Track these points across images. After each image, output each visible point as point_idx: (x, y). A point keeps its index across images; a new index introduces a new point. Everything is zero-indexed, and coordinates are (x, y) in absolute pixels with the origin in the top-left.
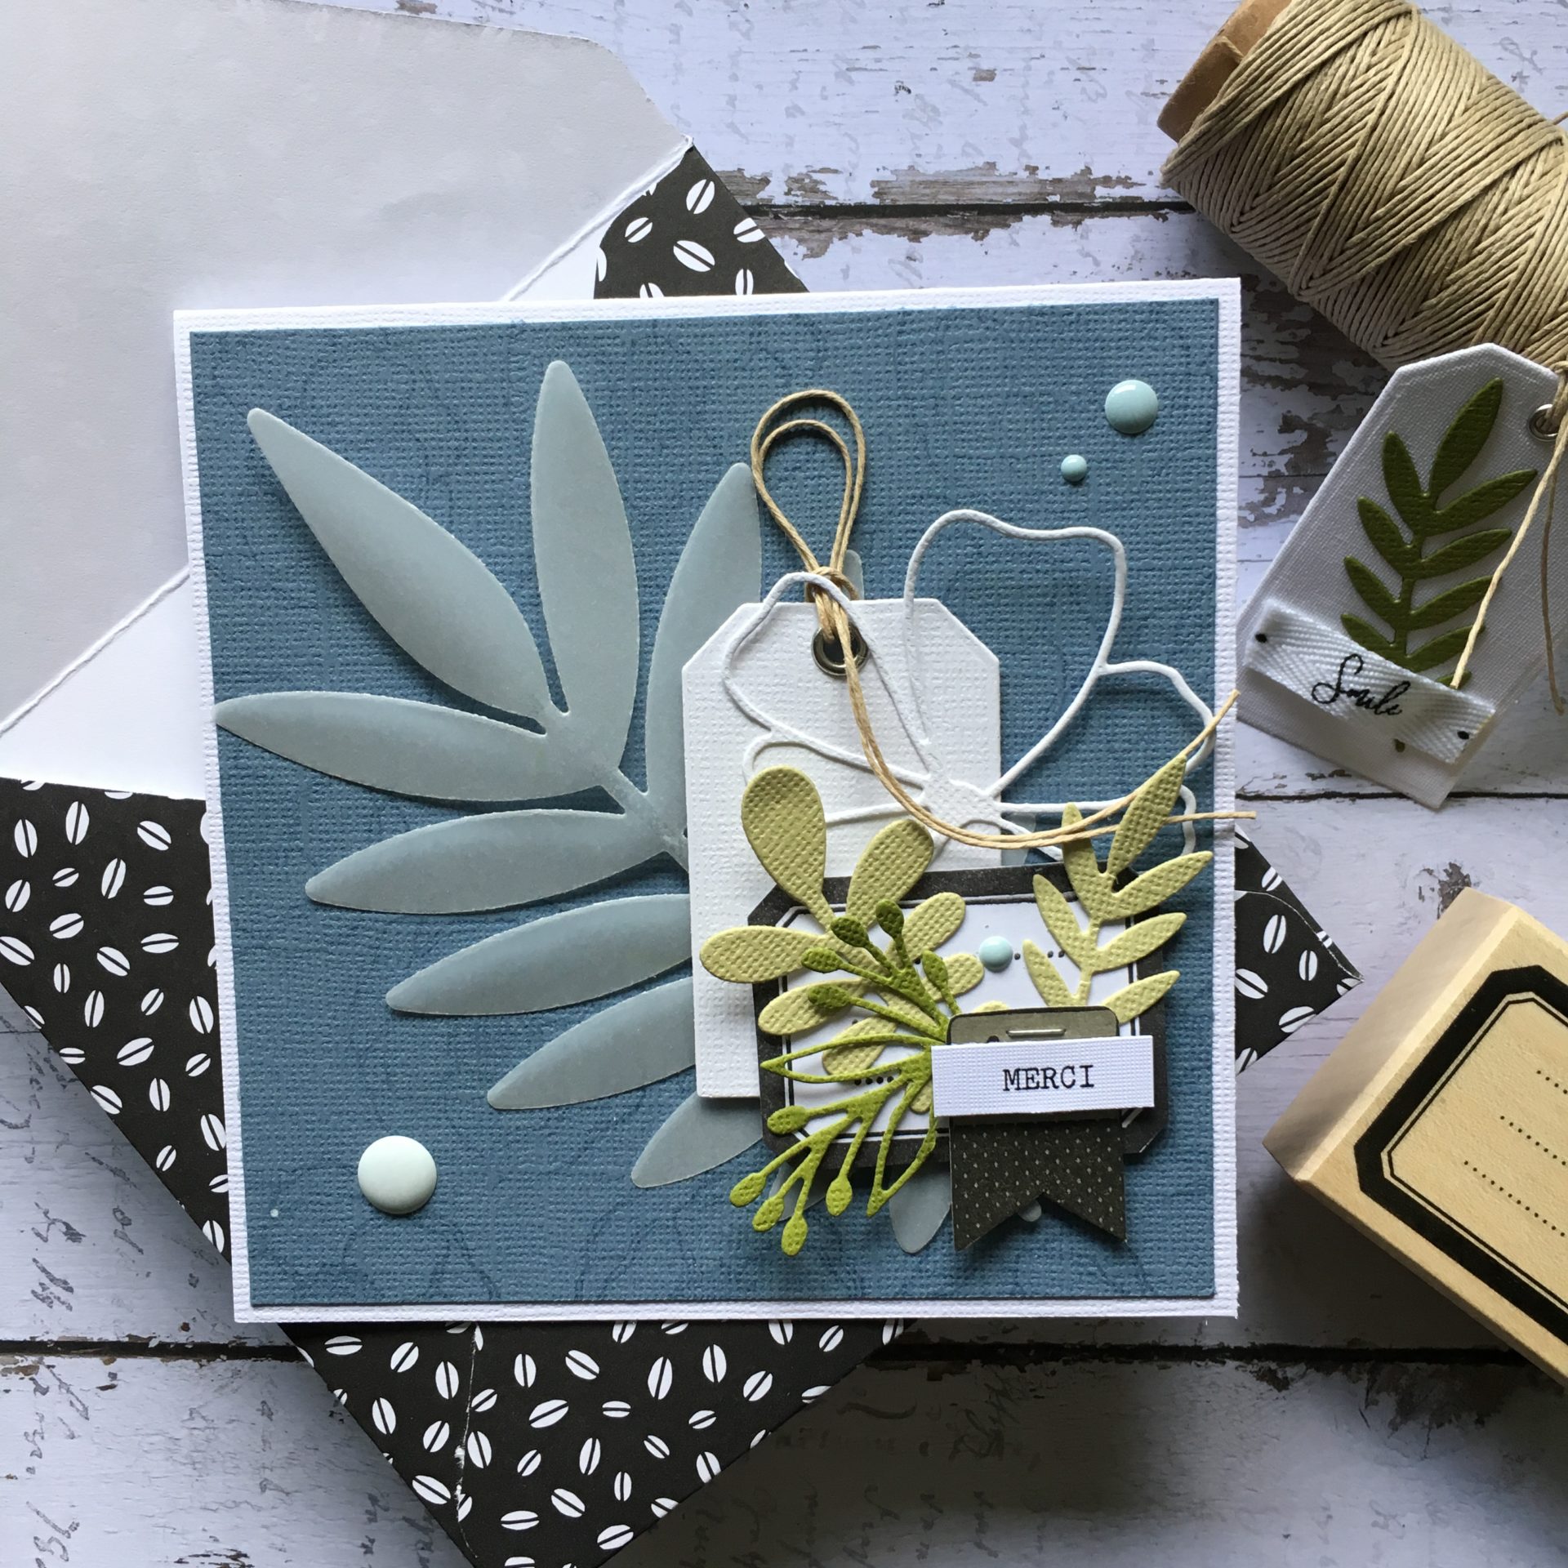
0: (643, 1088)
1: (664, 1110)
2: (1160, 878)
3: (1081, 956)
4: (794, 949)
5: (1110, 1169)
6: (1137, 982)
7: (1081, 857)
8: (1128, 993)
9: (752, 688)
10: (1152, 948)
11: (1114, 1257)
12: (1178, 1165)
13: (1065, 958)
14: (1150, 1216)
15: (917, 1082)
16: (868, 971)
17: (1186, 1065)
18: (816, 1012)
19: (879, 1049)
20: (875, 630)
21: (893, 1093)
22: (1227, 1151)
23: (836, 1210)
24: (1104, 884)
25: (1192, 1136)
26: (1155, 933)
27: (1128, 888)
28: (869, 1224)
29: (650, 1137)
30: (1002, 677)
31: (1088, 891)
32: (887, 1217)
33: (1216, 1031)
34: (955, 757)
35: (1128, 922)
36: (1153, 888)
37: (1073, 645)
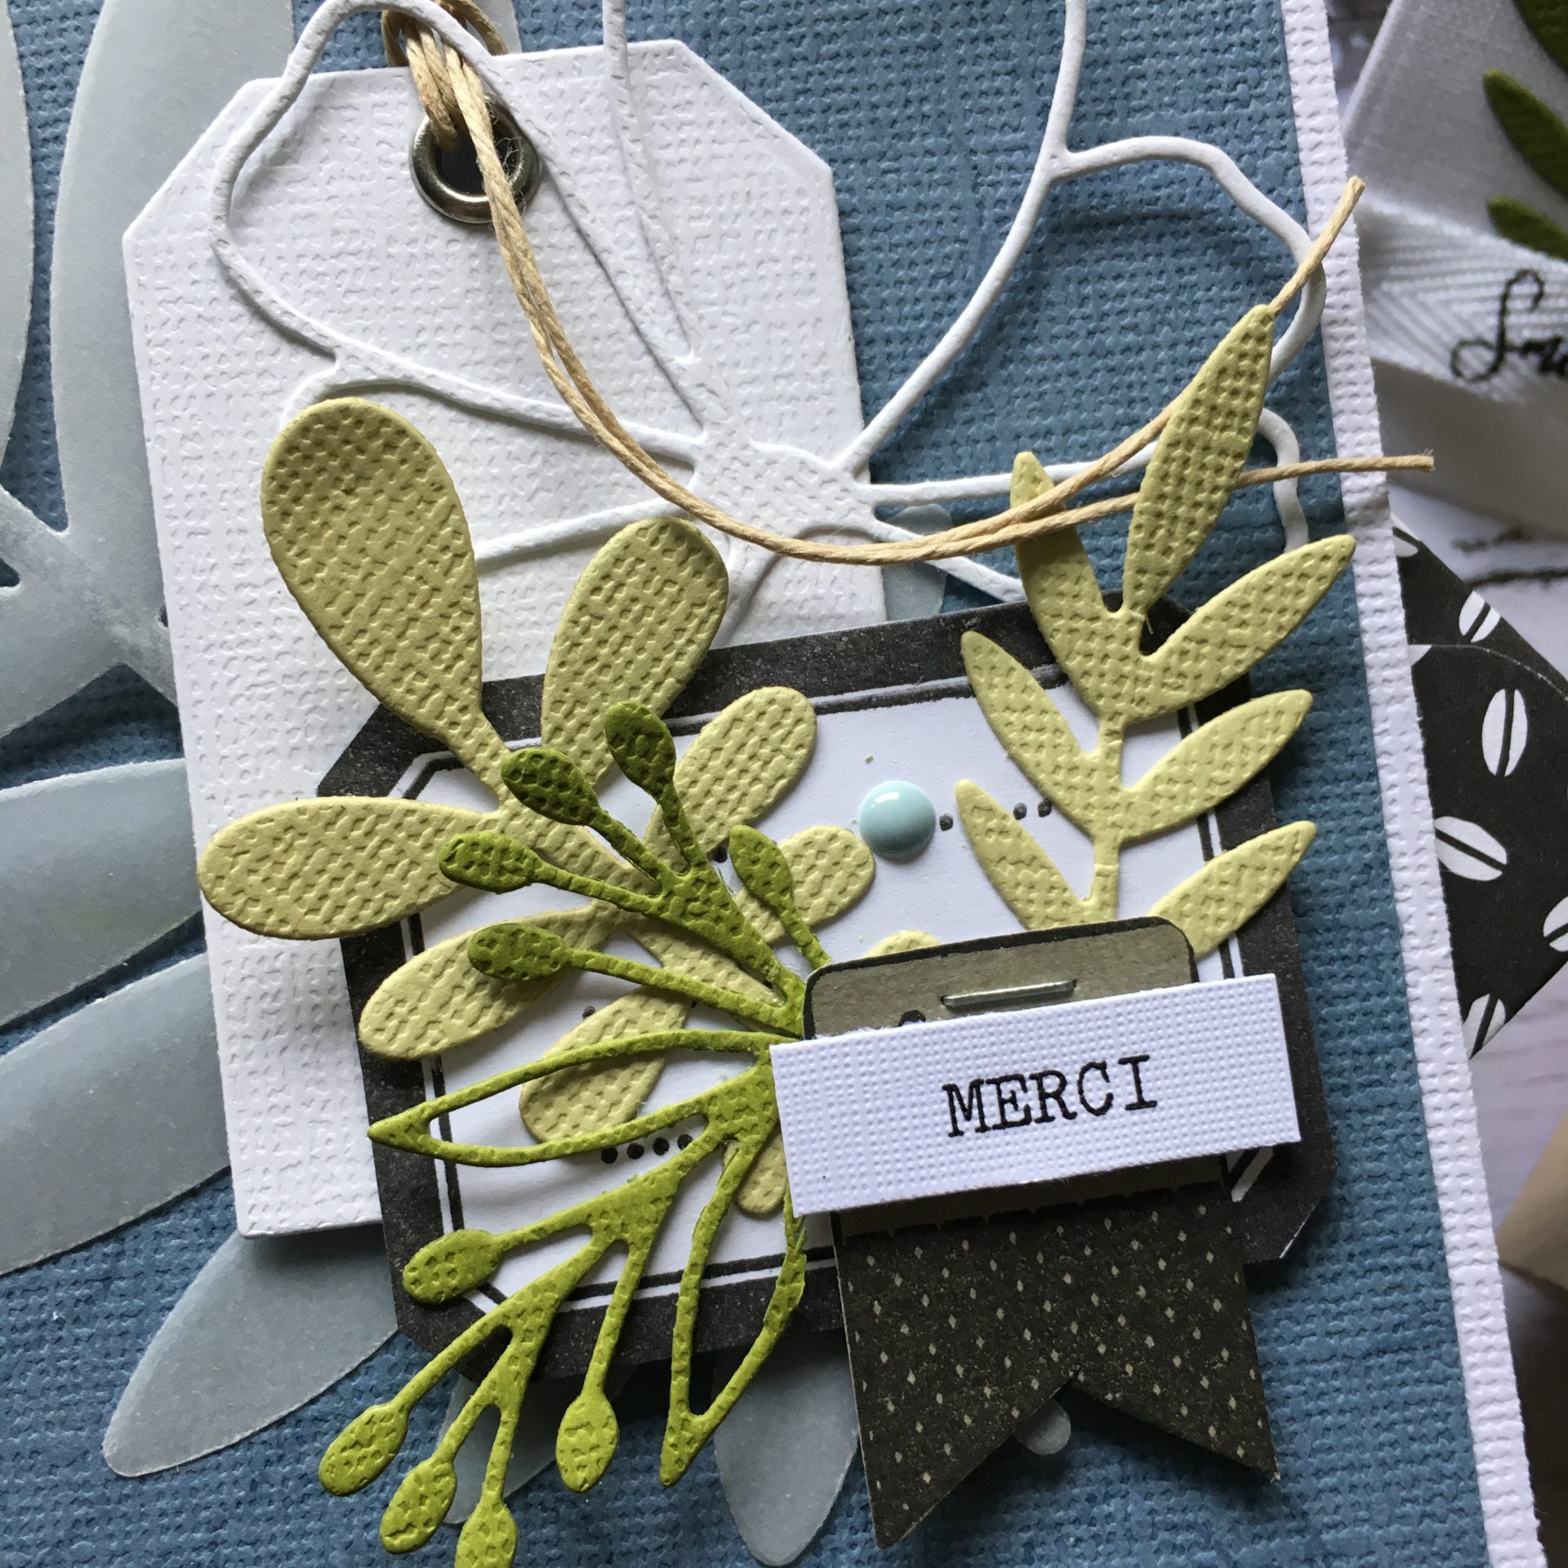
0: (116, 1234)
1: (170, 1281)
2: (1245, 607)
3: (1088, 806)
4: (427, 846)
5: (1217, 1305)
6: (1221, 856)
7: (1063, 576)
8: (1206, 881)
9: (283, 265)
10: (1247, 775)
11: (1253, 1521)
12: (1370, 1281)
13: (1054, 817)
14: (1323, 1412)
15: (746, 1140)
16: (609, 886)
17: (1356, 1042)
18: (494, 995)
19: (651, 1069)
20: (549, 116)
21: (693, 1174)
22: (1474, 1235)
23: (581, 1475)
24: (1121, 636)
25: (1393, 1208)
26: (1248, 739)
27: (1174, 640)
28: (673, 1507)
29: (141, 1350)
30: (843, 214)
31: (1089, 655)
32: (715, 1484)
33: (1410, 958)
34: (758, 390)
35: (1184, 719)
36: (1232, 632)
37: (989, 129)
